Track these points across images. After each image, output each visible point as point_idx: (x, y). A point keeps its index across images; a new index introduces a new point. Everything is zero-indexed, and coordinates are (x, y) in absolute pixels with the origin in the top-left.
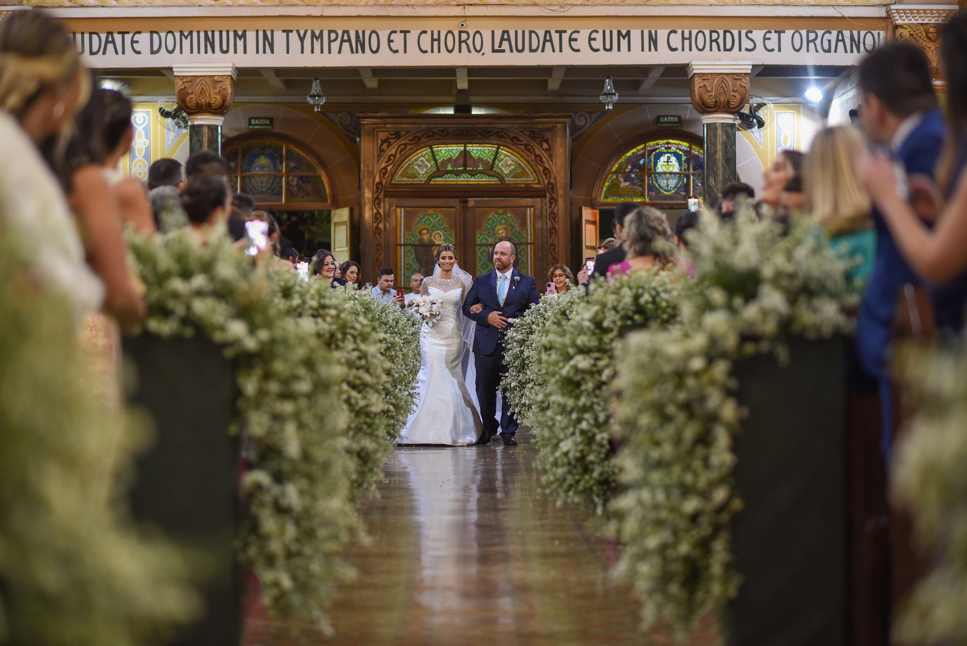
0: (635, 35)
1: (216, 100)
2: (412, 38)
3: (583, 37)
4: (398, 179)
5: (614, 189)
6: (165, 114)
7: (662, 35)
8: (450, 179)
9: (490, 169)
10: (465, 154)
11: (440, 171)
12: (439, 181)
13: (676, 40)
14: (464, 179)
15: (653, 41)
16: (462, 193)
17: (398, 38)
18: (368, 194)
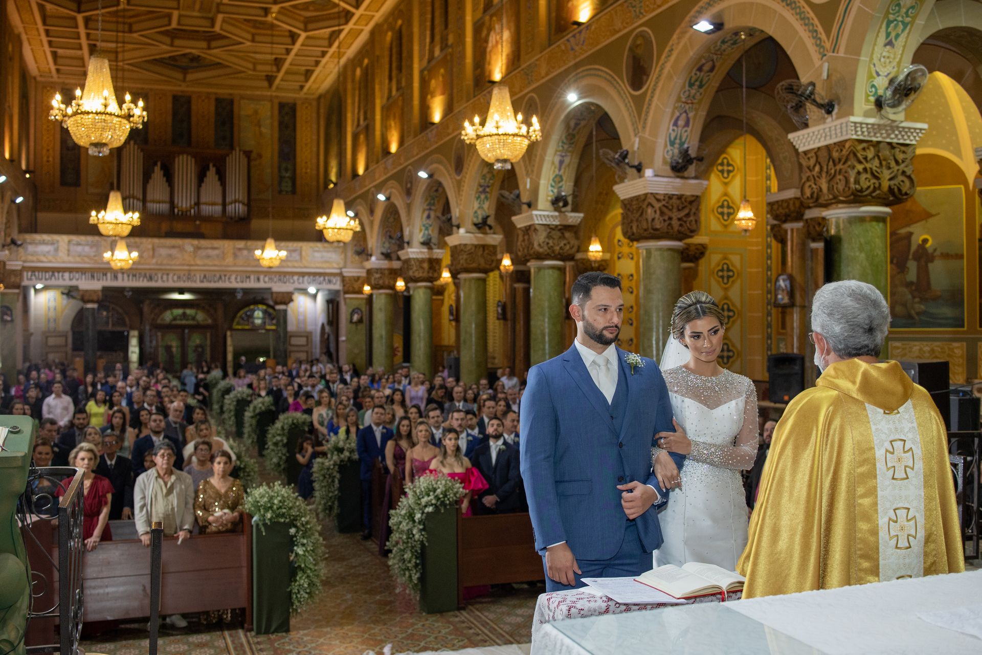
0: (252, 277)
1: (95, 298)
2: (170, 276)
3: (233, 277)
4: (159, 321)
5: (238, 324)
6: (63, 293)
7: (262, 277)
8: (178, 322)
9: (194, 318)
10: (184, 314)
11: (175, 319)
12: (174, 323)
13: (267, 279)
14: (184, 322)
15: (258, 279)
16: (183, 327)
17: (165, 277)
18: (147, 328)
